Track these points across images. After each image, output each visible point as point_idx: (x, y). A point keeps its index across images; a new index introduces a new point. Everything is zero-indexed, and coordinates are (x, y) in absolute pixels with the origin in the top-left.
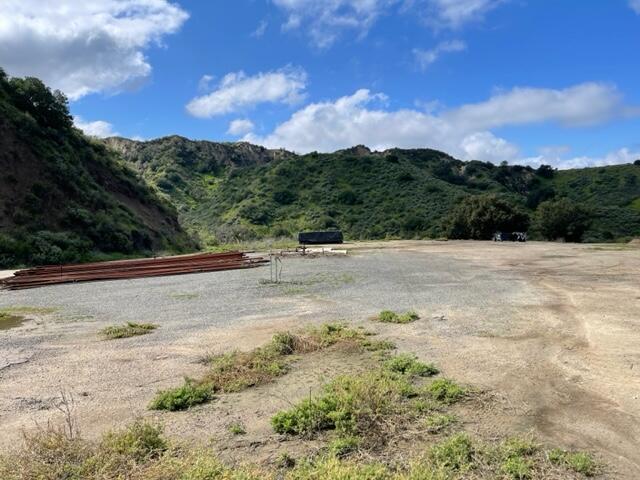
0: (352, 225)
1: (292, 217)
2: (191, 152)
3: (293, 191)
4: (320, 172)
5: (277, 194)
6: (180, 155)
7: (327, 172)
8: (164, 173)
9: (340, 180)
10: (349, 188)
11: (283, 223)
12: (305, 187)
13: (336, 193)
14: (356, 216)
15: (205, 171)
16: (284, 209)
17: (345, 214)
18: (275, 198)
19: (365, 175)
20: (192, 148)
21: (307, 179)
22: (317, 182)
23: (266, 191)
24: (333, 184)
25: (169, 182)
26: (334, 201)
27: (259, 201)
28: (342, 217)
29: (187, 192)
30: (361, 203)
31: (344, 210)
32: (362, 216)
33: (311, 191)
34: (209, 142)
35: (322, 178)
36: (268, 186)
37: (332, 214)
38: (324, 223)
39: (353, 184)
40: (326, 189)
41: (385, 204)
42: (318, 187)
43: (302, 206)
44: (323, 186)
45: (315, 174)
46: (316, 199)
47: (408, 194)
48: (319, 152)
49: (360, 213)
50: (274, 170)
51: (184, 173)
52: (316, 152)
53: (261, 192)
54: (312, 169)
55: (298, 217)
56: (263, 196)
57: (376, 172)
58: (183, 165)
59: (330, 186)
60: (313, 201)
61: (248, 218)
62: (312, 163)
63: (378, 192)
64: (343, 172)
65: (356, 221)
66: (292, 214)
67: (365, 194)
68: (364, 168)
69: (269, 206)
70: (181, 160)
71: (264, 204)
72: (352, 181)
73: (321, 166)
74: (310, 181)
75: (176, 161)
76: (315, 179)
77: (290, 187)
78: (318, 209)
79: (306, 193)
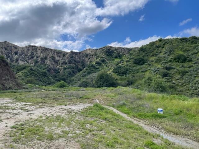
0: (183, 75)
1: (142, 72)
3: (146, 58)
4: (163, 47)
5: (135, 60)
6: (107, 52)
7: (167, 47)
8: (99, 59)
9: (176, 50)
10: (182, 53)
12: (153, 55)
13: (172, 56)
14: (187, 69)
15: (116, 57)
16: (138, 67)
17: (178, 68)
18: (133, 63)
20: (113, 49)
21: (155, 51)
22: (161, 52)
23: (130, 59)
24: (171, 52)
25: (100, 62)
26: (170, 61)
28: (175, 70)
29: (106, 66)
30: (191, 61)
31: (177, 66)
32: (191, 69)
33: (156, 57)
35: (164, 50)
36: (132, 57)
37: (168, 69)
40: (166, 55)
42: (161, 55)
43: (150, 65)
44: (164, 54)
45: (160, 49)
46: (159, 61)
49: (190, 67)
54: (158, 47)
56: (128, 61)
60: (156, 62)
62: (158, 44)
64: (178, 46)
65: (187, 72)
66: (142, 70)
67: (194, 56)
68: (192, 42)
69: (130, 66)
70: (107, 54)
71: (127, 65)
72: (184, 49)
73: (164, 44)
74: (157, 52)
75: (105, 54)
76: (159, 51)
77: (144, 56)
78: (159, 66)
79: (153, 58)
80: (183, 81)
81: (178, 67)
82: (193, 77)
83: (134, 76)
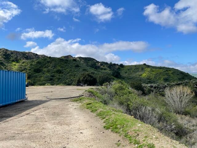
1: (39, 77)
2: (9, 54)
3: (41, 69)
4: (51, 63)
5: (35, 69)
6: (4, 55)
7: (53, 63)
9: (57, 66)
11: (35, 79)
12: (45, 67)
13: (55, 70)
14: (60, 77)
15: (13, 61)
16: (37, 74)
18: (34, 71)
19: (65, 64)
20: (10, 53)
21: (47, 65)
22: (50, 66)
23: (31, 68)
24: (55, 67)
26: (54, 72)
28: (56, 77)
30: (63, 73)
35: (51, 65)
37: (53, 76)
38: (49, 79)
39: (61, 67)
40: (52, 68)
41: (70, 73)
42: (50, 68)
44: (51, 67)
45: (49, 63)
46: (48, 71)
48: (51, 57)
50: (36, 62)
52: (50, 57)
53: (30, 69)
54: (48, 62)
55: (41, 77)
56: (30, 70)
57: (69, 64)
58: (5, 58)
59: (53, 68)
60: (47, 72)
62: (49, 60)
63: (68, 70)
64: (58, 63)
65: (60, 78)
68: (65, 62)
69: (32, 73)
70: (4, 57)
71: (30, 72)
72: (61, 66)
73: (52, 61)
74: (47, 66)
75: (2, 57)
76: (49, 65)
77: (40, 67)
78: (48, 74)
79: (45, 69)
80: (58, 83)
81: (57, 75)
82: (62, 81)
83: (35, 80)
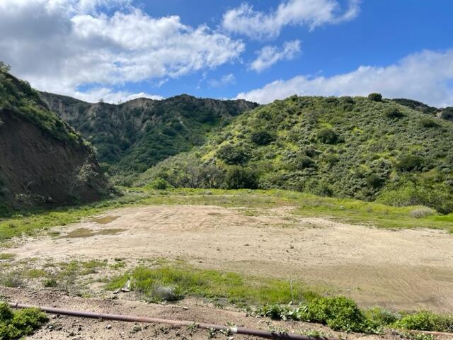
0: (332, 165)
8: (170, 123)
10: (329, 126)
17: (325, 153)
25: (173, 130)
27: (237, 142)
29: (187, 139)
31: (323, 150)
32: (343, 155)
33: (289, 132)
34: (211, 99)
36: (247, 128)
43: (280, 146)
47: (398, 131)
49: (342, 152)
51: (187, 123)
61: (223, 158)
66: (268, 154)
67: (347, 132)
